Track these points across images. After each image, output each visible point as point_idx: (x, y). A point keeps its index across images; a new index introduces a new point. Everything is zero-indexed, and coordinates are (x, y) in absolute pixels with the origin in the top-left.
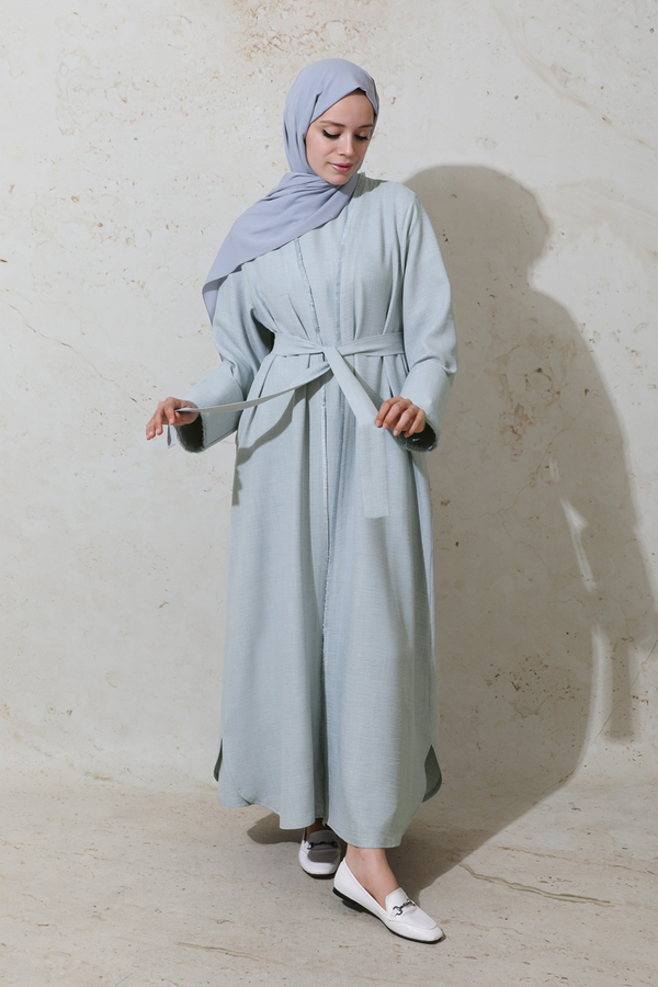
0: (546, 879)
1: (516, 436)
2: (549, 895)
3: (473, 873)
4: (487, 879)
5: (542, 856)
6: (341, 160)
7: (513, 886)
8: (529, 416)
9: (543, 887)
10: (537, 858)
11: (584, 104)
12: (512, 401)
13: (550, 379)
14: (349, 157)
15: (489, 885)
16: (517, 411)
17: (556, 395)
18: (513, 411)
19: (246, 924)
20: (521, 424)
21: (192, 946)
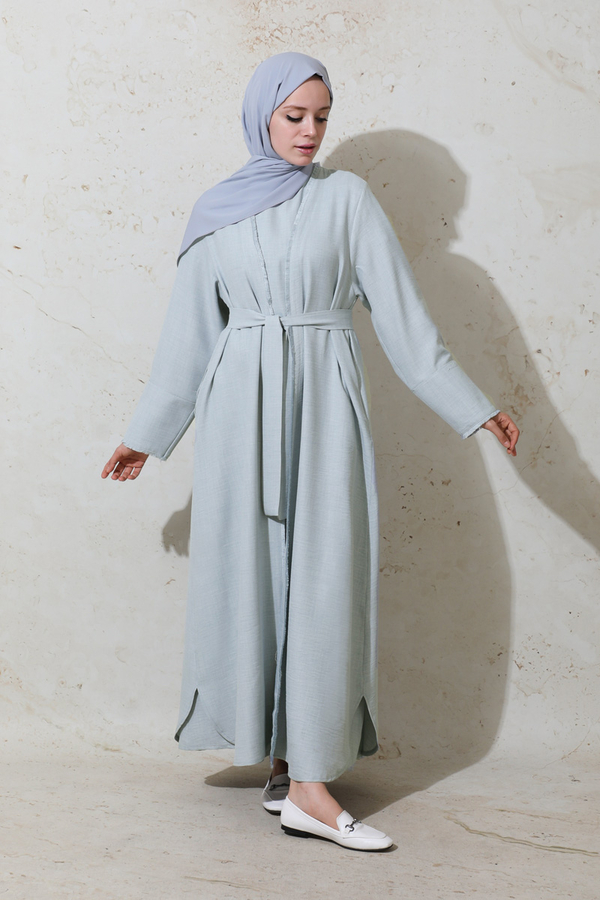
0: (540, 835)
1: (517, 416)
2: (540, 847)
3: (467, 829)
4: (481, 833)
5: (537, 817)
6: (304, 142)
7: (504, 839)
8: (529, 397)
9: (535, 841)
10: (532, 818)
11: (581, 89)
12: (512, 381)
13: (549, 360)
14: (313, 138)
15: (483, 838)
16: (517, 392)
17: (556, 376)
18: (513, 392)
19: (248, 864)
20: (521, 405)
21: (198, 879)
